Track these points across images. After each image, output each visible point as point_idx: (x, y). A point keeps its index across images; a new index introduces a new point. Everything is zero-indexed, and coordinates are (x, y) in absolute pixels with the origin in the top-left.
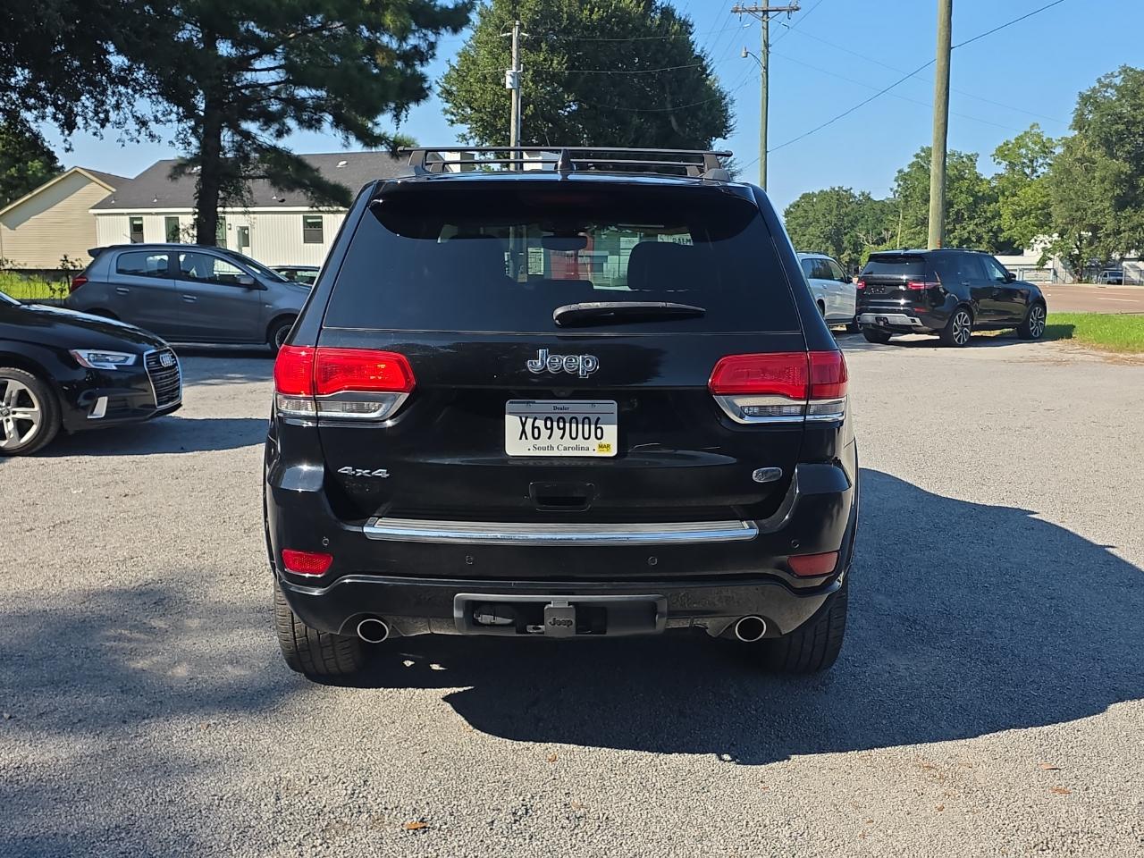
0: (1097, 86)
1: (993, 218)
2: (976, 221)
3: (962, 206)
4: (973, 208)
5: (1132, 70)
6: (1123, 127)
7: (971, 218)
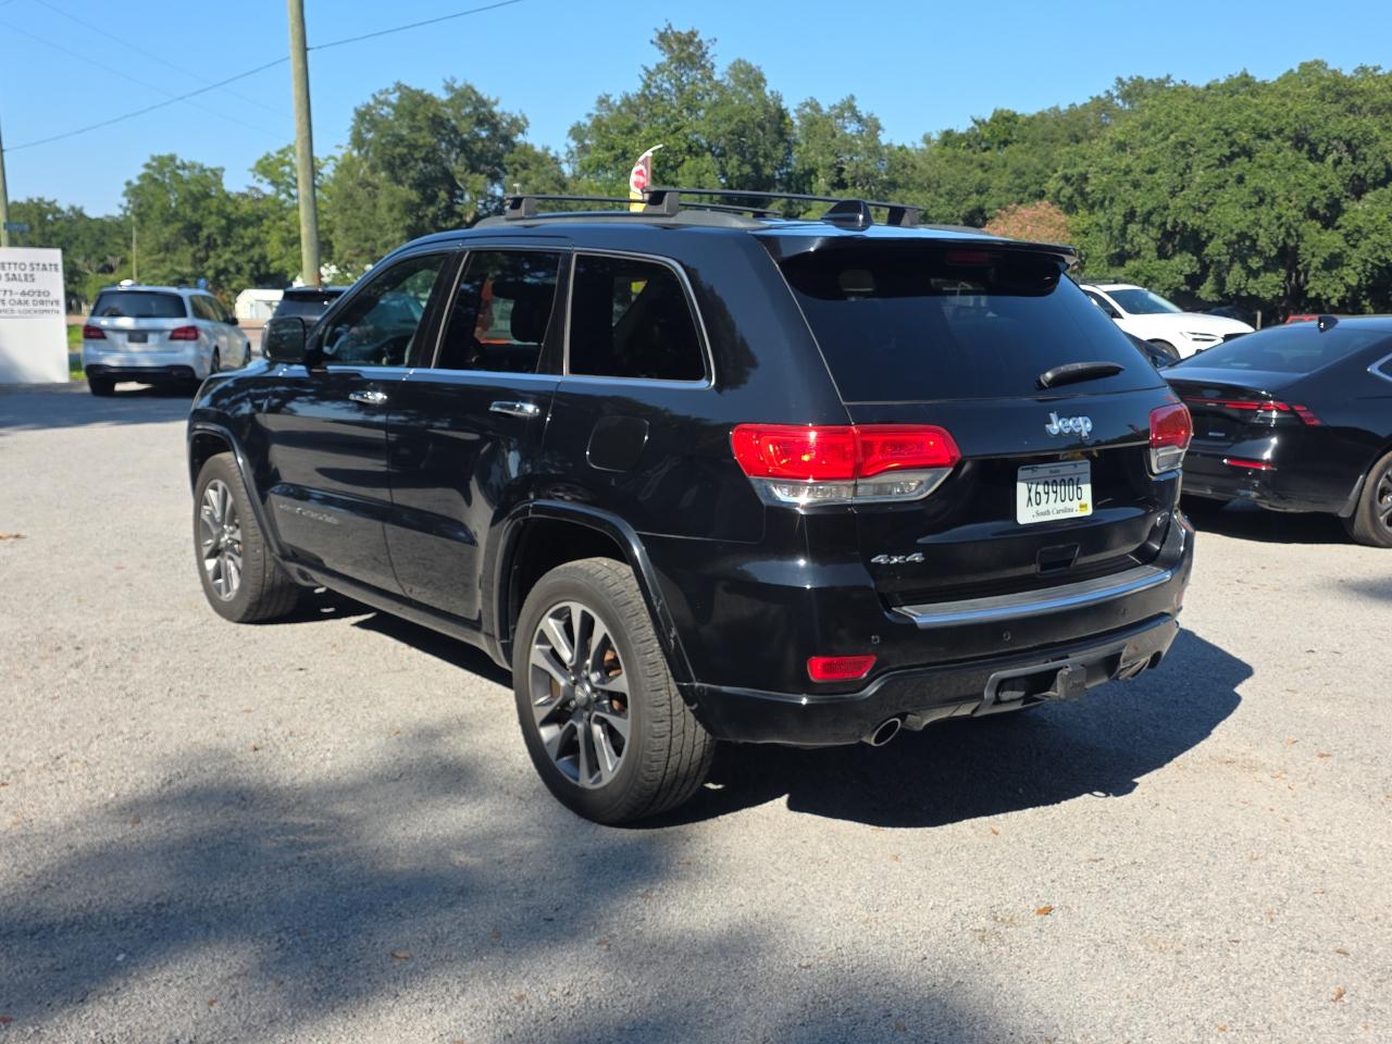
0: (372, 102)
1: (252, 245)
2: (233, 248)
3: (213, 230)
4: (227, 231)
5: (406, 88)
6: (405, 151)
7: (226, 244)
